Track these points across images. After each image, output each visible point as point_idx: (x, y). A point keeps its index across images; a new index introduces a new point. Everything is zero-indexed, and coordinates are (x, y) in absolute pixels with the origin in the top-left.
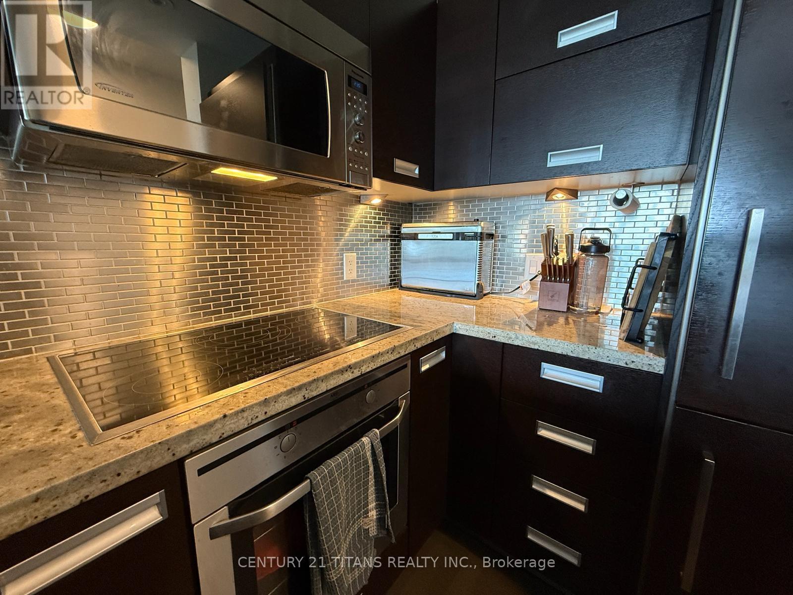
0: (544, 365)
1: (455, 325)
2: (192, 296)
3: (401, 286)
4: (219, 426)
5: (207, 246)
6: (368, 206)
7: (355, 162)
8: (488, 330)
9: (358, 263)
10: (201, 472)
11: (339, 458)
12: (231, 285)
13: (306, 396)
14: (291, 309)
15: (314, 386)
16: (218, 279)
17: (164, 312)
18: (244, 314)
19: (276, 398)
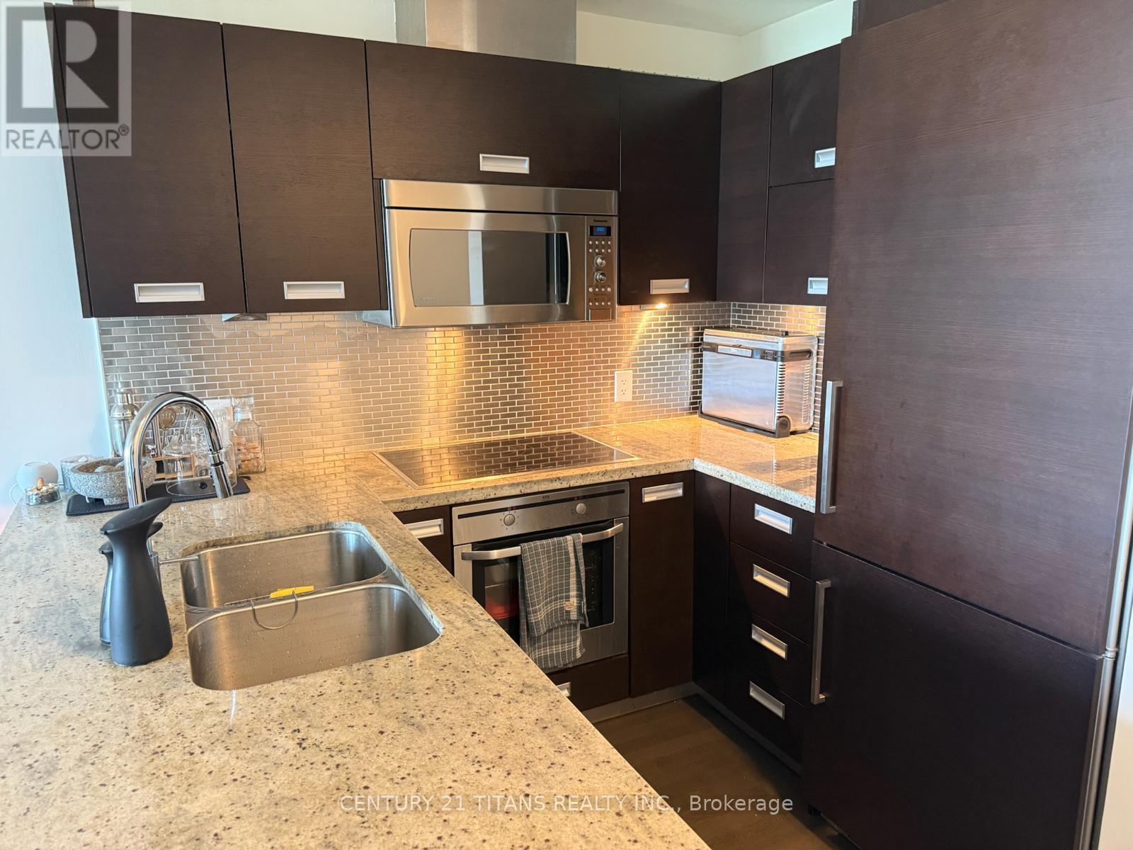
0: (757, 507)
1: (695, 461)
2: (460, 414)
3: (702, 413)
4: (469, 493)
5: (473, 371)
6: (653, 311)
7: (596, 300)
8: (718, 468)
9: (634, 382)
10: (460, 517)
11: (544, 542)
12: (492, 405)
13: (523, 491)
14: (548, 432)
15: (528, 485)
16: (480, 400)
17: (439, 427)
18: (501, 434)
19: (502, 486)
